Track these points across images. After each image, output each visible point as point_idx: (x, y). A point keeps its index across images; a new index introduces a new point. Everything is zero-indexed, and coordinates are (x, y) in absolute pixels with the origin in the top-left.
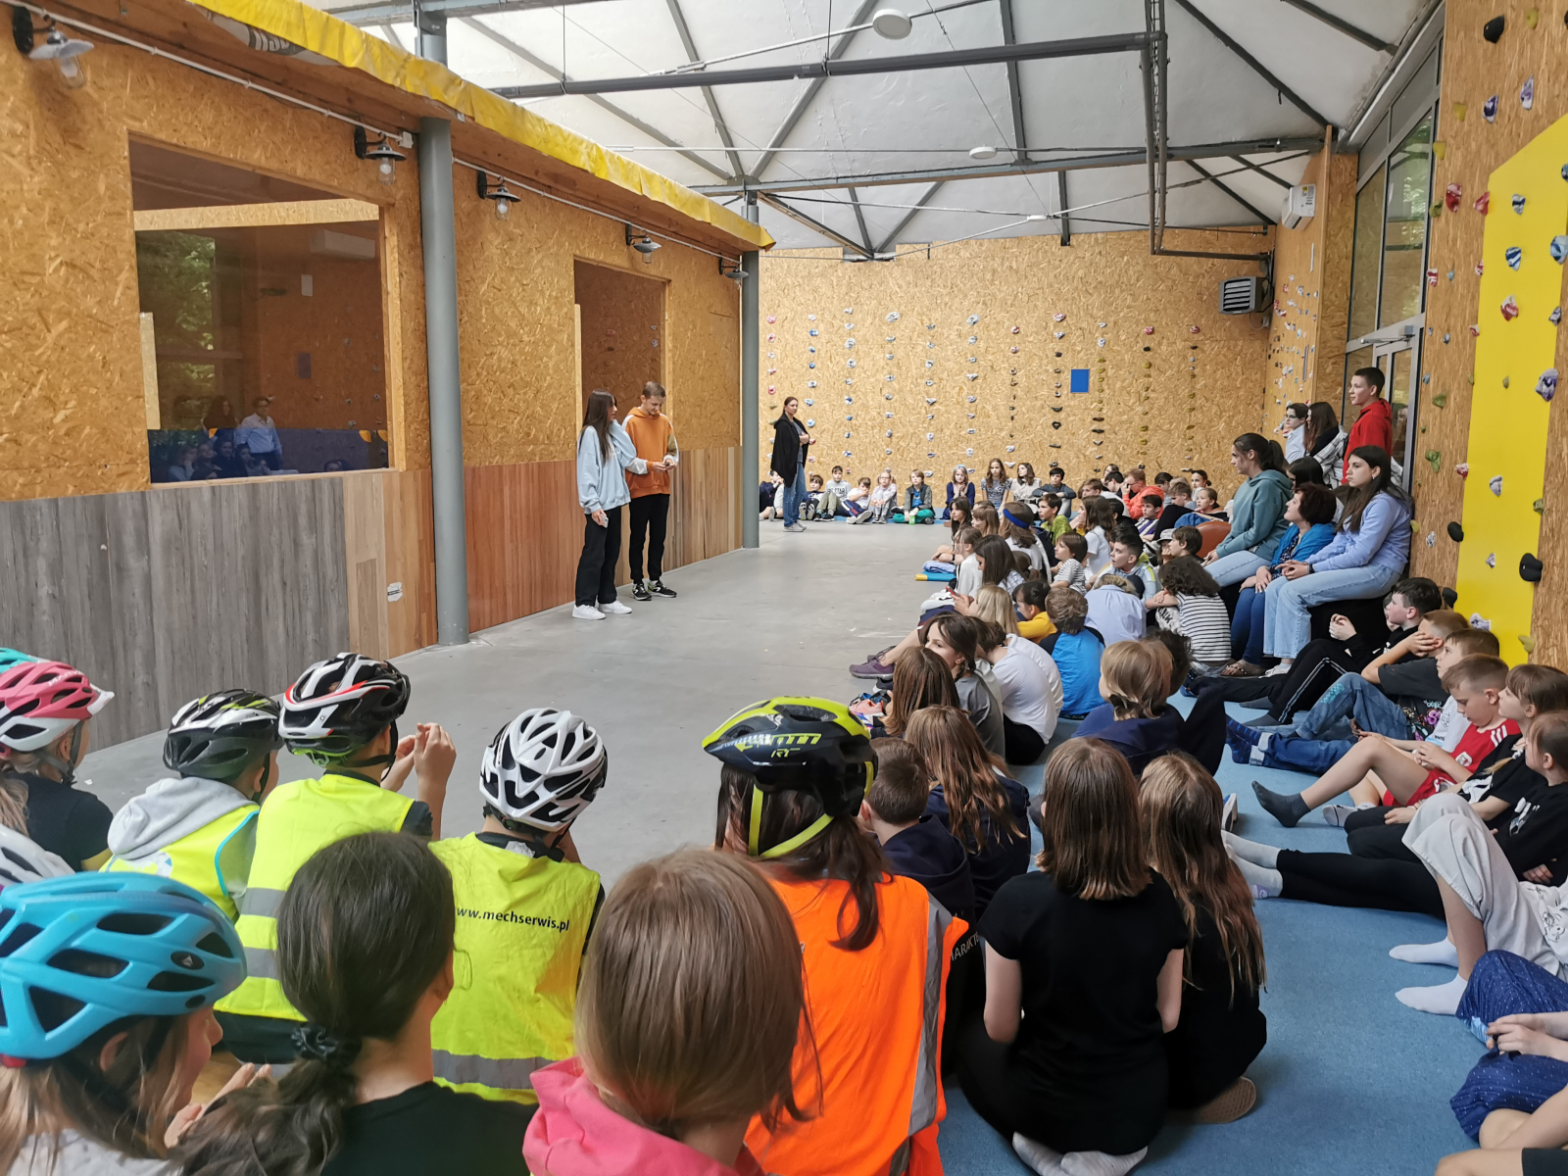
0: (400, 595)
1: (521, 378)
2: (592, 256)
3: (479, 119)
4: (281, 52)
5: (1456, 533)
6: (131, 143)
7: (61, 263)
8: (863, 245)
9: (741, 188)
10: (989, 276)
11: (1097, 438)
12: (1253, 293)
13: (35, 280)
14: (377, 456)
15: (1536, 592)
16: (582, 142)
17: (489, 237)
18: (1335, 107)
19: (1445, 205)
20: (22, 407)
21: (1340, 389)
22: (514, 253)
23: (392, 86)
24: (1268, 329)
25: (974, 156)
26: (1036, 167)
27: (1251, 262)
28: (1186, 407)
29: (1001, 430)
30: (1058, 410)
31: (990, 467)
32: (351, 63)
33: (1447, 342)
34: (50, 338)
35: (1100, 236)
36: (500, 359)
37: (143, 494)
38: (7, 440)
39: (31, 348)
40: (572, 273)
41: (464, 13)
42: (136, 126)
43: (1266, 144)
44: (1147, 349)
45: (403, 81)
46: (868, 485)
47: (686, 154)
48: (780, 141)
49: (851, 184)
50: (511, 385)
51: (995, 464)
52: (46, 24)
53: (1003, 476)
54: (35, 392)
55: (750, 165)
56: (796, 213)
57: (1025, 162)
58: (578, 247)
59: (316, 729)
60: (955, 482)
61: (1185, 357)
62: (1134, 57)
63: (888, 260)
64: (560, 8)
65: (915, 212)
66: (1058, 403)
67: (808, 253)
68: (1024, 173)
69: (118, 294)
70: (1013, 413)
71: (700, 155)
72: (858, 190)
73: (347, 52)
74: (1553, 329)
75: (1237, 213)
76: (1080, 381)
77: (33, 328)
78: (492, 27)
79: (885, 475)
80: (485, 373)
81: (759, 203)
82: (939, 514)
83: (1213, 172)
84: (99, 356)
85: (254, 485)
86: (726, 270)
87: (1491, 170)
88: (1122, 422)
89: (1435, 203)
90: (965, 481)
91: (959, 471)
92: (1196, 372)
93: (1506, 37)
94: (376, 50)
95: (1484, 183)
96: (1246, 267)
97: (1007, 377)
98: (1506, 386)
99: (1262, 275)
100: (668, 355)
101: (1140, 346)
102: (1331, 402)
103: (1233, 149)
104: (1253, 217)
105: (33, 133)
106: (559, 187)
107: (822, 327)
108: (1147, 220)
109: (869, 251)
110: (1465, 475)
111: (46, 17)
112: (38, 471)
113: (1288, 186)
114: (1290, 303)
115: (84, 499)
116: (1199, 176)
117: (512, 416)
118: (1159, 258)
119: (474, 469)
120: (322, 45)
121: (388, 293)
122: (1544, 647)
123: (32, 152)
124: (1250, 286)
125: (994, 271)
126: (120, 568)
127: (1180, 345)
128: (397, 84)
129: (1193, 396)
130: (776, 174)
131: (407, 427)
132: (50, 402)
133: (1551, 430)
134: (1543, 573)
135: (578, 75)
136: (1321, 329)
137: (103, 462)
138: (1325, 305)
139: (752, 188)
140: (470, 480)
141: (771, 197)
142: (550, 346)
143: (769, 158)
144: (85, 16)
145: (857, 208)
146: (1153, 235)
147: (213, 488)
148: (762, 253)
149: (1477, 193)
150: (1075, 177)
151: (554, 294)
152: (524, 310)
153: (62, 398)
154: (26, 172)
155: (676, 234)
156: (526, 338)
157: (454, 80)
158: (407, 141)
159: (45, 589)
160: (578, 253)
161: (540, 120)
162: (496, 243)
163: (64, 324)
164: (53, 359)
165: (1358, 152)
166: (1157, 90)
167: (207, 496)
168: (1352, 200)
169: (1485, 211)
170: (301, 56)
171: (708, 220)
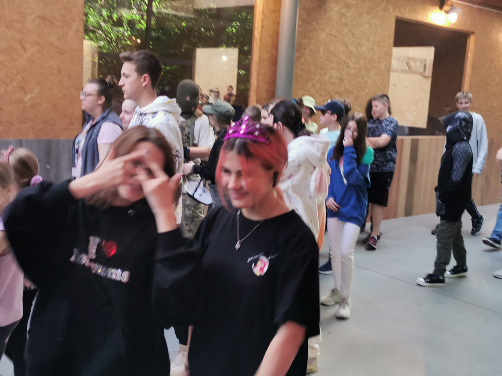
1: (346, 89)
2: (411, 17)
7: (36, 17)
13: (20, 25)
20: (6, 91)
22: (349, 15)
34: (26, 56)
36: (331, 77)
39: (14, 60)
40: (393, 27)
54: (14, 84)
58: (400, 11)
77: (16, 50)
80: (318, 85)
84: (55, 67)
112: (12, 124)
115: (39, 141)
132: (23, 89)
137: (52, 122)
151: (377, 40)
152: (352, 48)
153: (30, 87)
156: (352, 65)
160: (400, 15)
162: (336, 8)
163: (35, 49)
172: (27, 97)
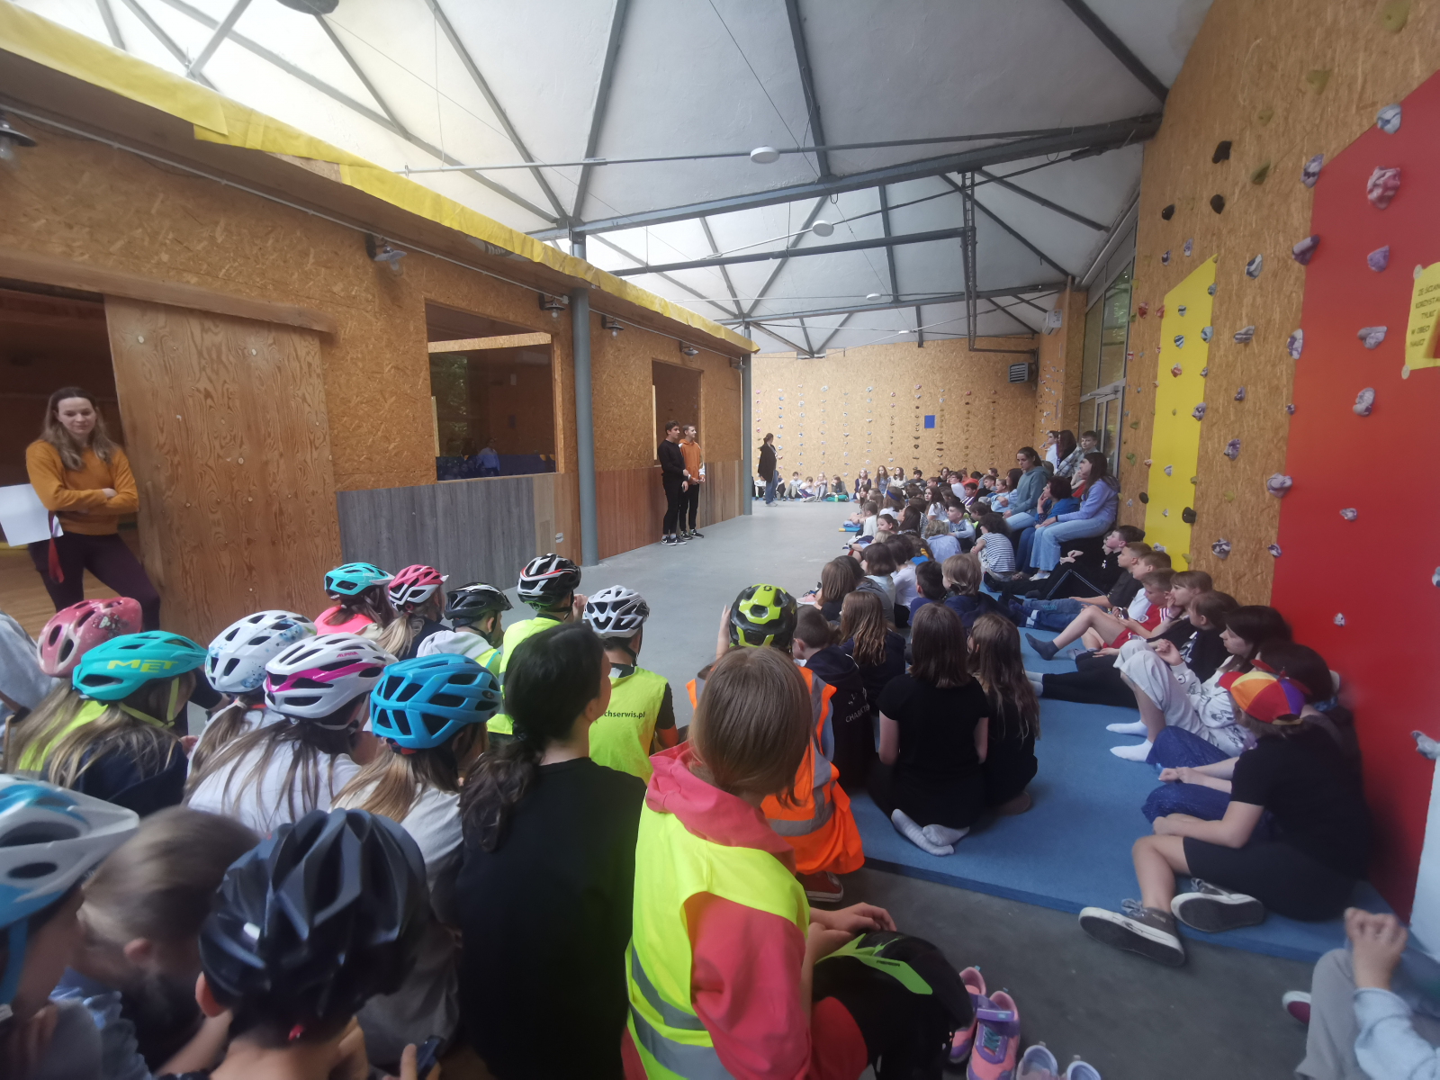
0: (562, 539)
1: (625, 424)
2: (662, 358)
3: (603, 288)
4: (502, 255)
5: (1144, 498)
6: (426, 304)
7: (392, 368)
8: (806, 348)
10: (878, 365)
11: (939, 453)
12: (1026, 372)
13: (379, 376)
14: (550, 466)
15: (1192, 529)
16: (656, 297)
17: (608, 349)
18: (1073, 264)
19: (1138, 315)
20: (373, 441)
21: (1077, 423)
22: (620, 357)
23: (558, 272)
24: (1035, 392)
25: (869, 299)
26: (903, 304)
27: (1026, 355)
28: (990, 435)
29: (885, 450)
30: (917, 438)
31: (879, 471)
32: (537, 260)
33: (1138, 392)
34: (387, 406)
35: (940, 342)
36: (613, 415)
37: (433, 486)
38: (366, 458)
39: (378, 411)
40: (651, 368)
41: (593, 232)
42: (428, 295)
43: (1033, 288)
44: (967, 403)
45: (564, 269)
46: (811, 481)
47: (712, 303)
48: (763, 294)
49: (801, 316)
50: (619, 428)
51: (881, 468)
52: (383, 243)
53: (886, 475)
54: (379, 433)
55: (746, 308)
56: (771, 333)
57: (897, 301)
58: (654, 354)
59: (536, 591)
60: (860, 477)
61: (989, 408)
62: (957, 241)
63: (821, 358)
64: (645, 227)
65: (837, 331)
66: (917, 434)
67: (778, 355)
68: (897, 307)
69: (420, 383)
70: (892, 440)
71: (720, 303)
72: (805, 319)
73: (535, 254)
74: (1202, 380)
75: (1015, 327)
76: (930, 422)
77: (378, 400)
78: (609, 240)
79: (821, 475)
80: (606, 422)
81: (751, 328)
82: (851, 496)
83: (1002, 304)
84: (411, 415)
85: (489, 481)
86: (733, 365)
87: (1166, 292)
88: (953, 444)
89: (1132, 314)
90: (866, 477)
91: (863, 471)
92: (996, 415)
93: (1175, 216)
94: (550, 253)
95: (1161, 300)
96: (1022, 357)
97: (889, 421)
98: (1174, 414)
99: (1032, 362)
100: (702, 411)
101: (964, 402)
102: (1072, 430)
103: (1014, 292)
104: (1025, 329)
105: (377, 301)
107: (785, 395)
108: (966, 332)
109: (812, 353)
110: (1149, 466)
111: (383, 239)
112: (381, 474)
113: (1045, 311)
114: (1047, 376)
115: (404, 489)
116: (994, 307)
117: (620, 444)
118: (973, 354)
119: (600, 473)
120: (522, 251)
121: (555, 380)
122: (1198, 560)
123: (377, 310)
124: (1025, 367)
125: (881, 363)
126: (422, 525)
127: (986, 401)
128: (561, 270)
129: (993, 429)
130: (760, 312)
131: (565, 450)
132: (387, 439)
133: (1201, 437)
134: (1197, 518)
135: (653, 262)
136: (1065, 390)
137: (413, 469)
138: (1067, 376)
139: (746, 319)
140: (598, 477)
141: (757, 325)
142: (639, 407)
143: (757, 303)
144: (402, 239)
145: (805, 329)
146: (970, 340)
147: (468, 483)
148: (753, 355)
149: (1157, 306)
150: (926, 309)
151: (642, 379)
152: (626, 388)
153: (393, 437)
154: (374, 320)
155: (707, 346)
156: (627, 403)
157: (590, 267)
158: (565, 300)
159: (385, 535)
160: (654, 356)
161: (634, 287)
162: (611, 352)
163: (394, 398)
164: (388, 416)
165: (1087, 290)
166: (970, 260)
167: (465, 487)
168: (1083, 318)
169: (1162, 317)
170: (511, 256)
171: (723, 338)
172: (392, 446)
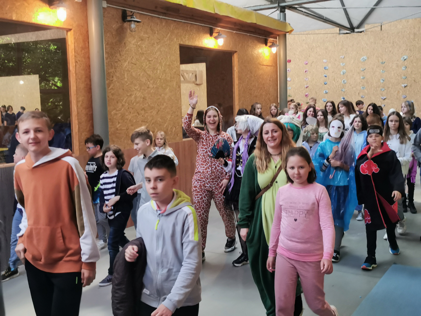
2: (190, 44)
8: (348, 26)
9: (277, 5)
17: (129, 40)
40: (178, 52)
50: (143, 109)
56: (308, 14)
58: (182, 40)
63: (361, 32)
65: (373, 9)
67: (323, 32)
81: (287, 11)
86: (269, 44)
106: (170, 13)
107: (330, 65)
109: (352, 29)
121: (70, 71)
139: (282, 5)
141: (291, 7)
145: (345, 10)
148: (287, 34)
151: (168, 64)
152: (149, 72)
156: (151, 86)
160: (182, 43)
162: (133, 42)
171: (255, 22)
